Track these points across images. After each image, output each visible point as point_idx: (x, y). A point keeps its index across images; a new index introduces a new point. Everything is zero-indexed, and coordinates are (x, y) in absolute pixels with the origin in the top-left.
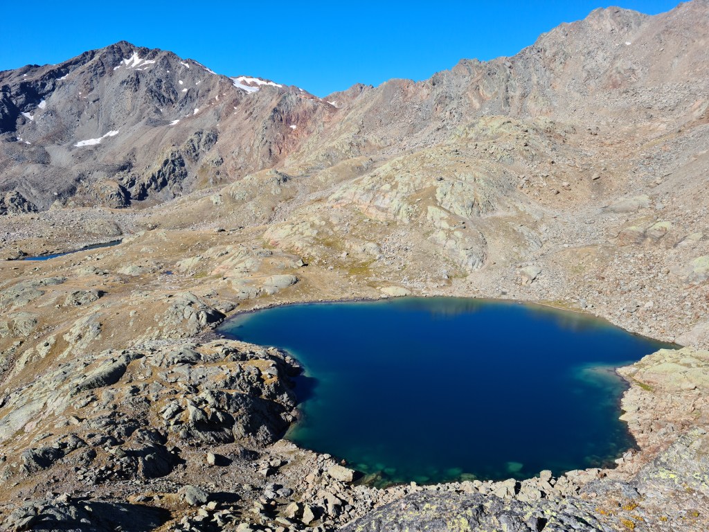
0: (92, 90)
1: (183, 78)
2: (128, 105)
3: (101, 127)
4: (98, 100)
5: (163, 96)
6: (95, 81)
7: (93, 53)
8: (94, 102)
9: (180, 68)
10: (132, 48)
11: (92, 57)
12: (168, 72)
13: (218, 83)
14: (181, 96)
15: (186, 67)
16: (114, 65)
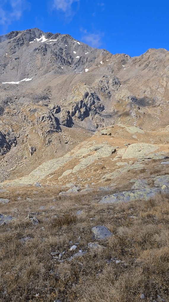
0: (14, 52)
1: (76, 50)
2: (38, 63)
3: (19, 75)
4: (18, 58)
5: (64, 59)
6: (17, 48)
7: (17, 33)
8: (16, 59)
9: (74, 44)
10: (41, 32)
11: (16, 35)
12: (66, 45)
13: (101, 54)
14: (75, 61)
15: (78, 44)
16: (30, 41)
